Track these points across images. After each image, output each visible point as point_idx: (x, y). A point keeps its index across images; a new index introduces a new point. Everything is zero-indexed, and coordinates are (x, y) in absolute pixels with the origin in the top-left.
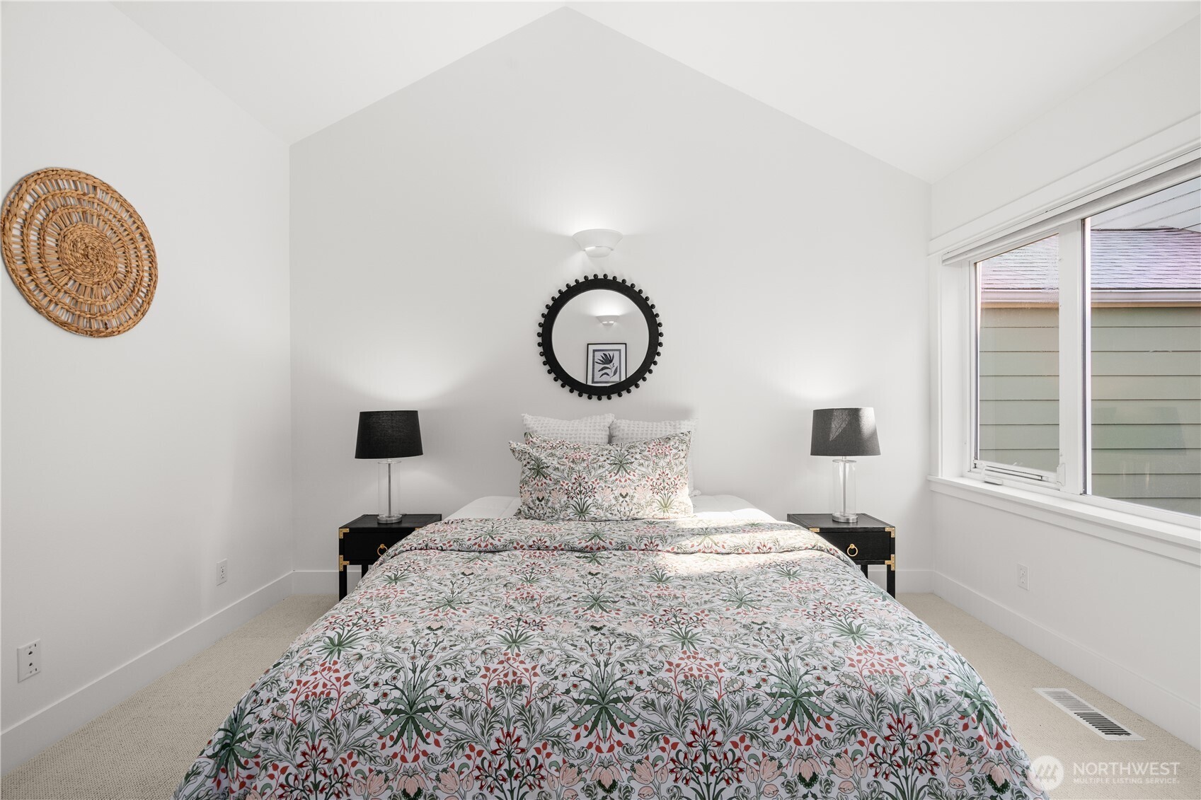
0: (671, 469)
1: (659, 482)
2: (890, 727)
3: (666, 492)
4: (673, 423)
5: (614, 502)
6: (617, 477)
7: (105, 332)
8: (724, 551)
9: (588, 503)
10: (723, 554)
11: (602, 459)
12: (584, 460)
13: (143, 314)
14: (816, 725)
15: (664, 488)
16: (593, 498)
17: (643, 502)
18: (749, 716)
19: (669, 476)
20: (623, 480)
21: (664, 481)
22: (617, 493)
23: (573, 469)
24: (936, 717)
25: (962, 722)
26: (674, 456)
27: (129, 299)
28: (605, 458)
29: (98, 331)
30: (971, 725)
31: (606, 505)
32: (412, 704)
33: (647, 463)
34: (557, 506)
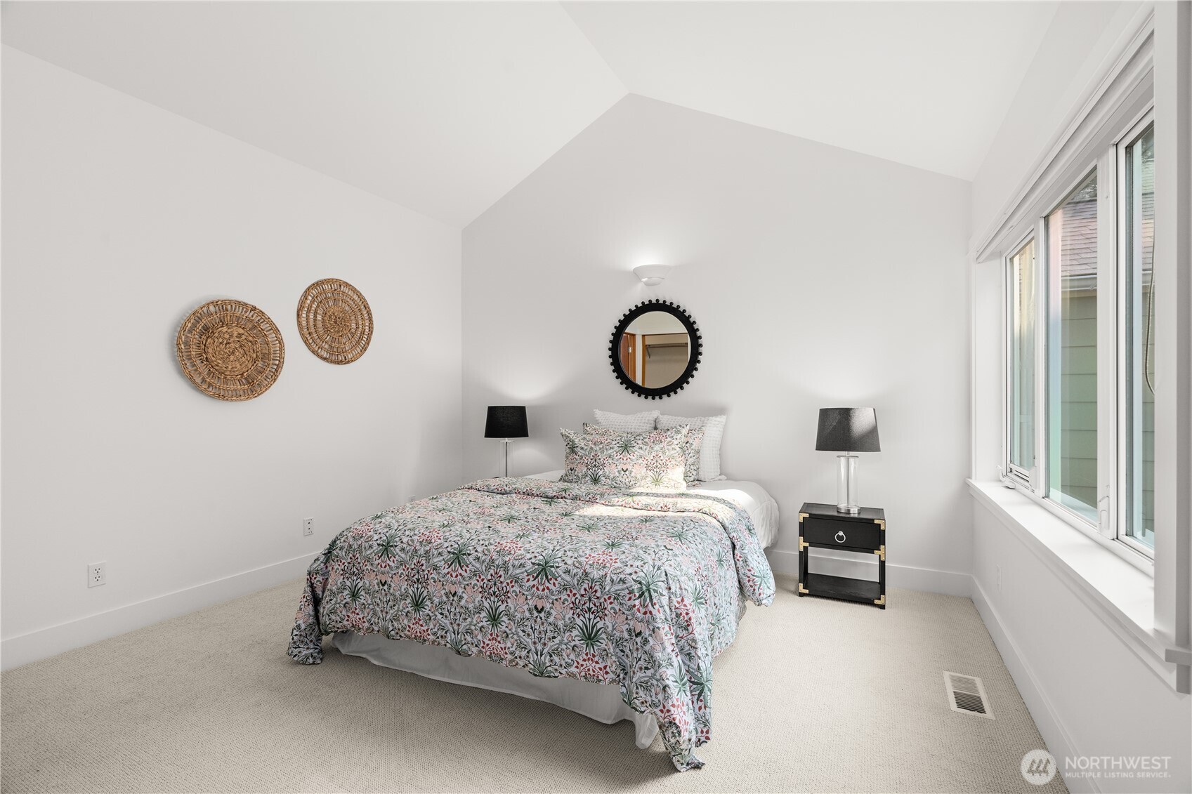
0: (664, 453)
1: (653, 462)
2: (585, 590)
3: (658, 470)
4: (703, 419)
5: (617, 474)
6: (621, 456)
7: (346, 362)
8: (638, 507)
9: (600, 474)
10: (638, 509)
11: (614, 443)
12: (601, 443)
13: (365, 350)
14: (549, 582)
15: (657, 467)
16: (603, 470)
17: (639, 476)
18: (518, 571)
19: (661, 458)
20: (625, 459)
21: (657, 461)
22: (620, 468)
23: (592, 449)
24: (613, 590)
25: (628, 596)
26: (668, 443)
27: (358, 343)
28: (616, 442)
29: (341, 361)
30: (633, 598)
31: (612, 476)
32: (388, 543)
33: (645, 447)
34: (580, 475)
